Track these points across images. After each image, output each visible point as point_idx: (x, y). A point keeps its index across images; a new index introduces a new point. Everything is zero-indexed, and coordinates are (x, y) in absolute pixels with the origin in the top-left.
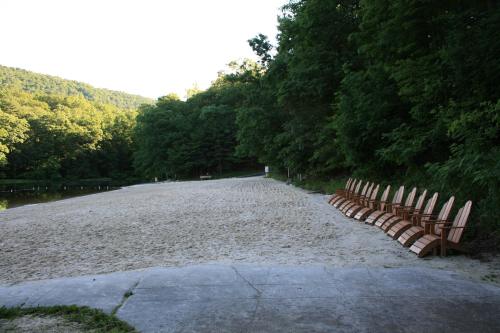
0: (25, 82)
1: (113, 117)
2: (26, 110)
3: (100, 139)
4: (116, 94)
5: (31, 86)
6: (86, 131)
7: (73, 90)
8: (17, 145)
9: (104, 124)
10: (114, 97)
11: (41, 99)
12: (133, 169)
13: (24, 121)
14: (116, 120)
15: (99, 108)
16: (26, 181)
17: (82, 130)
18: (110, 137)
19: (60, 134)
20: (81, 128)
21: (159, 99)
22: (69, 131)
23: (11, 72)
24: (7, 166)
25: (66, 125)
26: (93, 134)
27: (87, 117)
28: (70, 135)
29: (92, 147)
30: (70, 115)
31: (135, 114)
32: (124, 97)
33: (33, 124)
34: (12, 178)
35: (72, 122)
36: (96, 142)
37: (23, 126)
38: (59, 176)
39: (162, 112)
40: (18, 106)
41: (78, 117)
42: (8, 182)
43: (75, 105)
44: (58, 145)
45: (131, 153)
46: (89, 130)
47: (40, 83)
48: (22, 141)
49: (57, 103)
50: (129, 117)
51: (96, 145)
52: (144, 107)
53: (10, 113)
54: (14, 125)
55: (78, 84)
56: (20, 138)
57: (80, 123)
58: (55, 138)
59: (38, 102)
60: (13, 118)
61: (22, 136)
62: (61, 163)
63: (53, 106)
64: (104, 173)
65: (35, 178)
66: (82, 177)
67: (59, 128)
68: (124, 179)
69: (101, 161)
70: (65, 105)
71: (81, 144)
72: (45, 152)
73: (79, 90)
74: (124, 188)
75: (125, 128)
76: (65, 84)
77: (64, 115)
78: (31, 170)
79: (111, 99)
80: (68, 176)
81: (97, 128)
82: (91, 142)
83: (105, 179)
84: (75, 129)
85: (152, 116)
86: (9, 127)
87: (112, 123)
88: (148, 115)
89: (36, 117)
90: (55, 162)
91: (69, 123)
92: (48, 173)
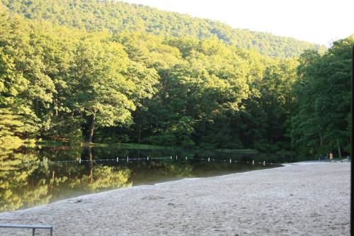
0: (148, 22)
1: (262, 68)
2: (155, 57)
3: (245, 96)
4: (259, 36)
5: (155, 27)
6: (229, 85)
7: (205, 31)
8: (145, 101)
9: (250, 77)
10: (258, 39)
11: (171, 43)
12: (289, 140)
13: (153, 71)
14: (267, 72)
15: (242, 56)
16: (152, 147)
17: (223, 85)
18: (258, 94)
19: (195, 88)
20: (222, 82)
21: (335, 43)
22: (207, 86)
23: (133, 9)
24: (132, 126)
25: (203, 78)
26: (236, 89)
27: (229, 69)
28: (207, 90)
29: (234, 106)
30: (208, 65)
31: (294, 64)
32: (271, 40)
33: (163, 74)
34: (136, 142)
35: (210, 73)
36: (239, 100)
37: (152, 77)
38: (192, 143)
39: (339, 63)
40: (146, 53)
41: (218, 67)
42: (132, 146)
43: (211, 52)
44: (192, 102)
45: (284, 117)
46: (231, 84)
47: (166, 23)
48: (150, 96)
49: (190, 49)
50: (283, 68)
51: (240, 105)
52: (309, 55)
53: (137, 61)
54: (141, 76)
55: (212, 23)
56: (148, 92)
57: (221, 76)
58: (189, 93)
59: (168, 47)
60: (141, 68)
61: (151, 90)
62: (194, 126)
63: (185, 52)
64: (248, 143)
65: (163, 143)
66: (219, 147)
67: (194, 81)
68: (274, 152)
69: (244, 126)
70: (200, 51)
71: (220, 103)
72: (175, 111)
73: (213, 31)
74: (287, 166)
75: (278, 83)
76: (195, 23)
77: (200, 64)
78: (158, 133)
79: (254, 43)
80: (202, 144)
81: (241, 81)
82: (233, 100)
83: (248, 151)
84: (215, 83)
85: (326, 66)
86: (136, 78)
87: (261, 76)
88: (319, 66)
89: (166, 67)
90: (187, 124)
91: (206, 75)
92: (179, 139)
